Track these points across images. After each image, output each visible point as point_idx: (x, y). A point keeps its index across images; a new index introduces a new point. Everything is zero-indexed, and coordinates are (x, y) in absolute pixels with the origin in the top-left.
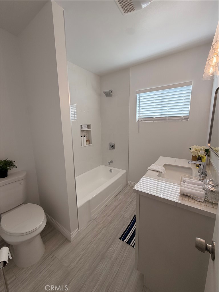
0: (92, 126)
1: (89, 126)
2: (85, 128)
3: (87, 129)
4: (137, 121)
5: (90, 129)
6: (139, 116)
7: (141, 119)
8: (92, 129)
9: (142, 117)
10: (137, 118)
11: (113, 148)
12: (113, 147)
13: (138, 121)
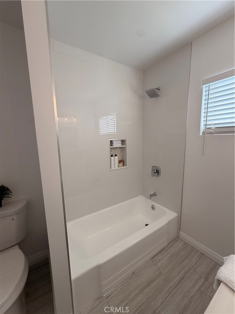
0: (127, 142)
1: (123, 142)
2: (117, 144)
3: (120, 145)
4: (201, 134)
5: (125, 146)
6: (206, 125)
7: (210, 131)
8: (128, 145)
9: (213, 127)
10: (202, 128)
11: (158, 175)
12: (157, 172)
13: (204, 133)
